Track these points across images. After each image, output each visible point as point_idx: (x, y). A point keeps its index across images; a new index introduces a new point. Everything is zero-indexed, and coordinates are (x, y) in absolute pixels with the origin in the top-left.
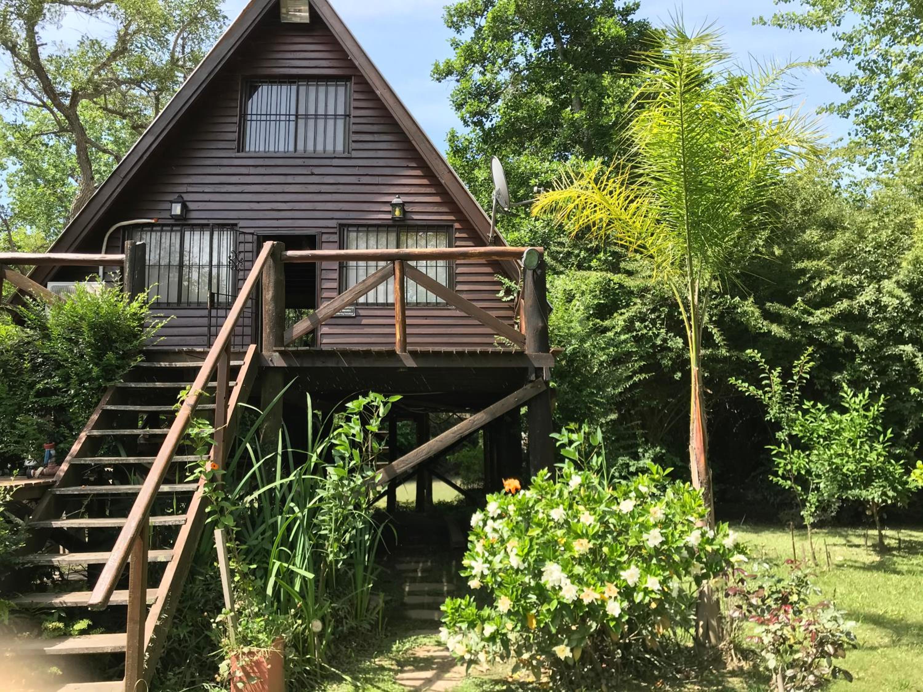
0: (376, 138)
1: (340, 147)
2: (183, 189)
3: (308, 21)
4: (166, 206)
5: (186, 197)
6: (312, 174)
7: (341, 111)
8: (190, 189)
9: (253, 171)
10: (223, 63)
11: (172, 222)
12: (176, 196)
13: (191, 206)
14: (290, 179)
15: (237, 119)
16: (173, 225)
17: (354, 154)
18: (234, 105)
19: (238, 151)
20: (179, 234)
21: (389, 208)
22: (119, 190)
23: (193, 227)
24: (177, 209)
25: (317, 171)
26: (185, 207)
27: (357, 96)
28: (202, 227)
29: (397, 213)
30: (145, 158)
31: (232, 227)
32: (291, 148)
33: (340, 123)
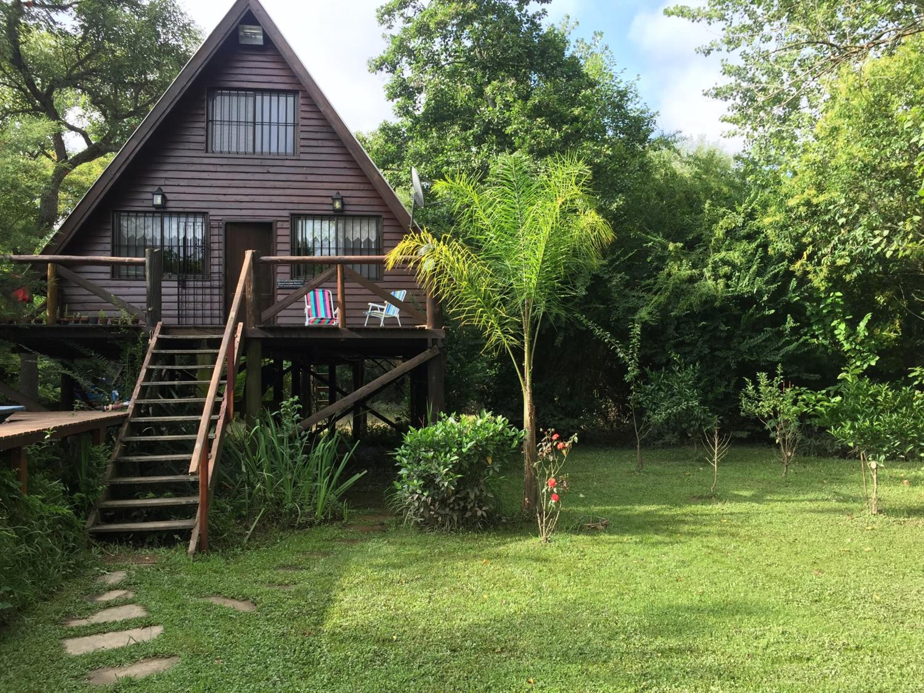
0: (320, 143)
1: (290, 150)
2: (162, 182)
3: (261, 43)
4: (149, 196)
5: (164, 189)
6: (268, 172)
7: (290, 120)
8: (167, 183)
9: (219, 169)
10: (193, 79)
11: (153, 209)
12: (156, 188)
13: (169, 196)
14: (249, 176)
15: (204, 125)
16: (153, 212)
17: (302, 156)
18: (202, 112)
19: (207, 152)
20: (159, 219)
21: (329, 200)
22: (111, 184)
23: (171, 214)
24: (158, 200)
25: (272, 170)
26: (164, 198)
27: (304, 108)
28: (179, 214)
29: (338, 205)
30: (131, 158)
31: (204, 214)
32: (250, 150)
33: (290, 129)
